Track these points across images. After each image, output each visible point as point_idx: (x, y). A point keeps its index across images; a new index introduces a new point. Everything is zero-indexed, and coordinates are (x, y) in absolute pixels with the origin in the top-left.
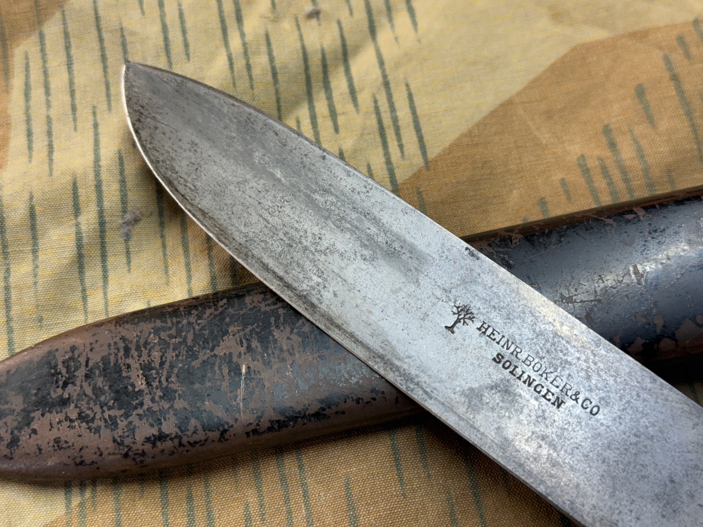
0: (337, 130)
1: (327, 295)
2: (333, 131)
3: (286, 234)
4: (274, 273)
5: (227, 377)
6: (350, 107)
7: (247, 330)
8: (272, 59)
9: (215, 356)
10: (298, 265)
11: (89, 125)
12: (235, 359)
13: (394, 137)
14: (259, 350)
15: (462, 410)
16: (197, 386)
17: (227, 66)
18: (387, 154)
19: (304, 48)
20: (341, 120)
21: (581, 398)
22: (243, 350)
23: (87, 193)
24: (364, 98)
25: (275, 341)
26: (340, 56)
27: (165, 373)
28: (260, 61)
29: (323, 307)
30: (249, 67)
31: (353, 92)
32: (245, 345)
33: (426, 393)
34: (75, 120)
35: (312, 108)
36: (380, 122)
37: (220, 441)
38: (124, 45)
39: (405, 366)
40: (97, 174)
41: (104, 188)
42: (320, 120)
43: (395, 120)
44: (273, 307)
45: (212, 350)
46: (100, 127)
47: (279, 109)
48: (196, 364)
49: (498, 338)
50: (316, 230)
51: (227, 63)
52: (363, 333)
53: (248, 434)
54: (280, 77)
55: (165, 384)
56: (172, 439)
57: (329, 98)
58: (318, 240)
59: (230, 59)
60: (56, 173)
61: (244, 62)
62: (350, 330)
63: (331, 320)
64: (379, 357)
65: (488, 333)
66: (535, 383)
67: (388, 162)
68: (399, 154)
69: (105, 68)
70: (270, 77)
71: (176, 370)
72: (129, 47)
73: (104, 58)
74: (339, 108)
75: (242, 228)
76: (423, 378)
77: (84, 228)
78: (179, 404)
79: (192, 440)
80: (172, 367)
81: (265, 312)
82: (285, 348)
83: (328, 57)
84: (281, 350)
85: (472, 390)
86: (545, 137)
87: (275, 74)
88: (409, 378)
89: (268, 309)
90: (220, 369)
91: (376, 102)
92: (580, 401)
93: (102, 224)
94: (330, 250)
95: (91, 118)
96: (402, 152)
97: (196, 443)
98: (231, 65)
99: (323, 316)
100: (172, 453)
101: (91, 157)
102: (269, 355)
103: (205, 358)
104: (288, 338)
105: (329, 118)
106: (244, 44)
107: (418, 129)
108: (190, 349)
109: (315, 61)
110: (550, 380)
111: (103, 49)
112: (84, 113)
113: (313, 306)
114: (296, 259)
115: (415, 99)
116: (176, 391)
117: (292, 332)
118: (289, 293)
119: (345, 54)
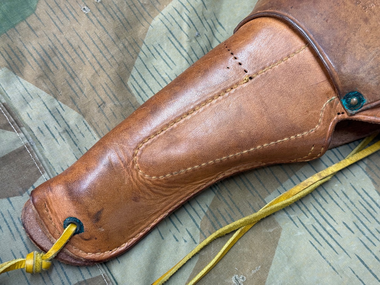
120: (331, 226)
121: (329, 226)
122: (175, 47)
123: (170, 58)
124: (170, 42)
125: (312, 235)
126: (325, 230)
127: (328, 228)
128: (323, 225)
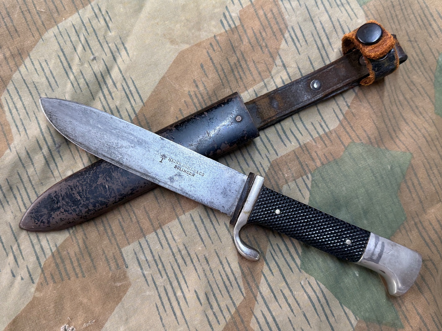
0: (113, 99)
1: (124, 160)
2: (112, 99)
3: (107, 144)
4: (107, 157)
5: (103, 190)
6: (115, 89)
7: (105, 175)
8: (85, 80)
9: (98, 185)
10: (113, 153)
11: (34, 118)
12: (104, 184)
13: (132, 97)
14: (110, 180)
15: (169, 183)
16: (95, 194)
17: (72, 86)
18: (131, 103)
19: (94, 73)
20: (113, 95)
21: (199, 172)
22: (105, 181)
23: (42, 142)
24: (119, 85)
25: (114, 176)
26: (107, 72)
27: (85, 193)
28: (82, 81)
29: (124, 164)
30: (78, 84)
31: (114, 84)
32: (105, 179)
33: (159, 181)
34: (29, 117)
35: (103, 93)
36: (126, 93)
37: (106, 207)
38: (36, 87)
39: (152, 175)
40: (43, 135)
41: (47, 139)
42: (107, 97)
43: (130, 91)
44: (110, 166)
45: (96, 183)
46: (38, 118)
47: (92, 96)
48: (93, 188)
49: (174, 161)
50: (116, 141)
51: (71, 85)
52: (138, 169)
53: (113, 203)
54: (89, 85)
55: (86, 196)
56: (92, 210)
57: (107, 87)
58: (117, 144)
59: (72, 83)
60: (30, 138)
61: (76, 83)
62: (134, 168)
63: (128, 167)
64: (144, 174)
65: (171, 160)
66: (186, 171)
67: (132, 106)
68: (134, 103)
69: (32, 96)
70: (86, 86)
71: (87, 192)
72: (38, 87)
73: (31, 93)
74: (111, 90)
75: (94, 145)
76: (157, 177)
77: (45, 153)
78: (92, 201)
79: (98, 209)
80: (86, 191)
81: (108, 168)
82: (117, 178)
83: (103, 73)
84: (116, 178)
85: (170, 177)
86: (177, 86)
87: (87, 84)
88: (153, 178)
89: (109, 167)
90: (100, 188)
91: (123, 86)
92: (199, 173)
93: (50, 150)
94: (122, 147)
95: (34, 115)
96: (135, 102)
97: (100, 209)
98: (73, 85)
99: (125, 166)
100: (94, 214)
101: (39, 130)
102: (113, 181)
103: (95, 186)
104: (117, 175)
105: (109, 95)
106: (75, 77)
107: (138, 93)
108: (90, 184)
109: (99, 76)
110: (190, 169)
111: (29, 90)
112: (31, 114)
113: (121, 164)
114: (112, 152)
115: (135, 82)
116: (89, 197)
117: (117, 173)
118: (113, 162)
119: (108, 71)
120: (183, 292)
121: (180, 291)
122: (63, 67)
123: (54, 78)
124: (59, 60)
125: (160, 298)
126: (175, 294)
127: (179, 294)
128: (175, 288)
